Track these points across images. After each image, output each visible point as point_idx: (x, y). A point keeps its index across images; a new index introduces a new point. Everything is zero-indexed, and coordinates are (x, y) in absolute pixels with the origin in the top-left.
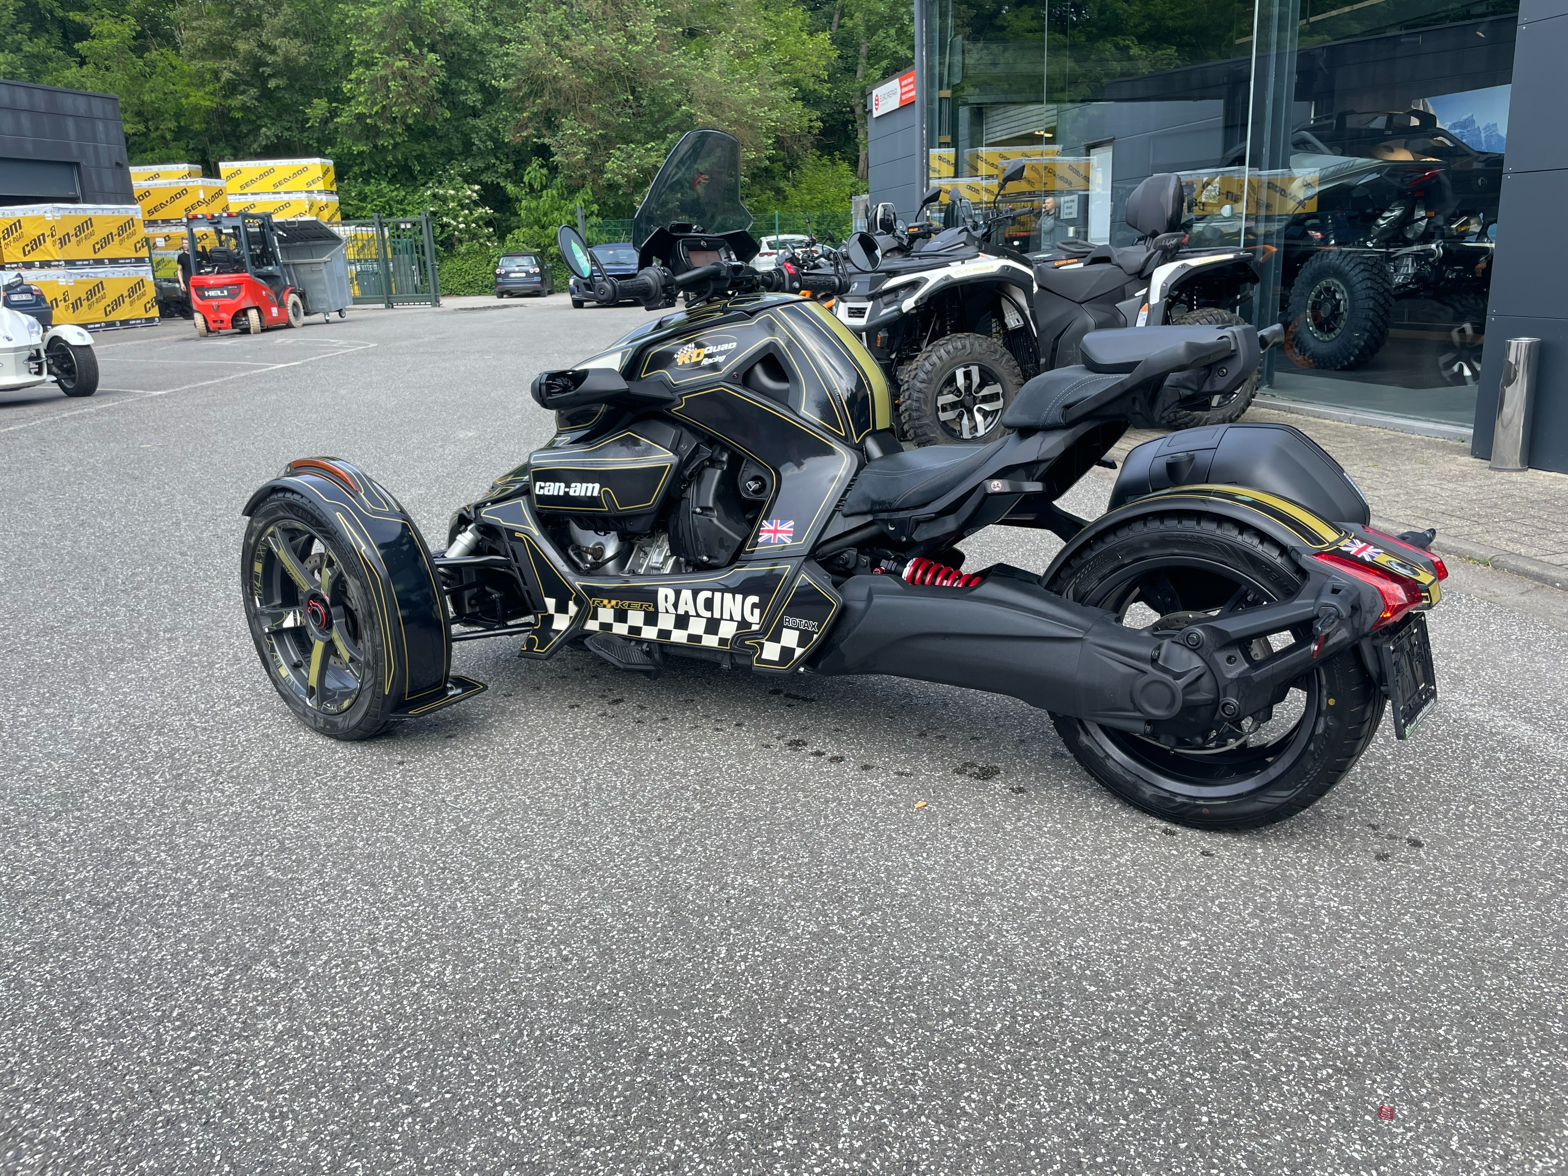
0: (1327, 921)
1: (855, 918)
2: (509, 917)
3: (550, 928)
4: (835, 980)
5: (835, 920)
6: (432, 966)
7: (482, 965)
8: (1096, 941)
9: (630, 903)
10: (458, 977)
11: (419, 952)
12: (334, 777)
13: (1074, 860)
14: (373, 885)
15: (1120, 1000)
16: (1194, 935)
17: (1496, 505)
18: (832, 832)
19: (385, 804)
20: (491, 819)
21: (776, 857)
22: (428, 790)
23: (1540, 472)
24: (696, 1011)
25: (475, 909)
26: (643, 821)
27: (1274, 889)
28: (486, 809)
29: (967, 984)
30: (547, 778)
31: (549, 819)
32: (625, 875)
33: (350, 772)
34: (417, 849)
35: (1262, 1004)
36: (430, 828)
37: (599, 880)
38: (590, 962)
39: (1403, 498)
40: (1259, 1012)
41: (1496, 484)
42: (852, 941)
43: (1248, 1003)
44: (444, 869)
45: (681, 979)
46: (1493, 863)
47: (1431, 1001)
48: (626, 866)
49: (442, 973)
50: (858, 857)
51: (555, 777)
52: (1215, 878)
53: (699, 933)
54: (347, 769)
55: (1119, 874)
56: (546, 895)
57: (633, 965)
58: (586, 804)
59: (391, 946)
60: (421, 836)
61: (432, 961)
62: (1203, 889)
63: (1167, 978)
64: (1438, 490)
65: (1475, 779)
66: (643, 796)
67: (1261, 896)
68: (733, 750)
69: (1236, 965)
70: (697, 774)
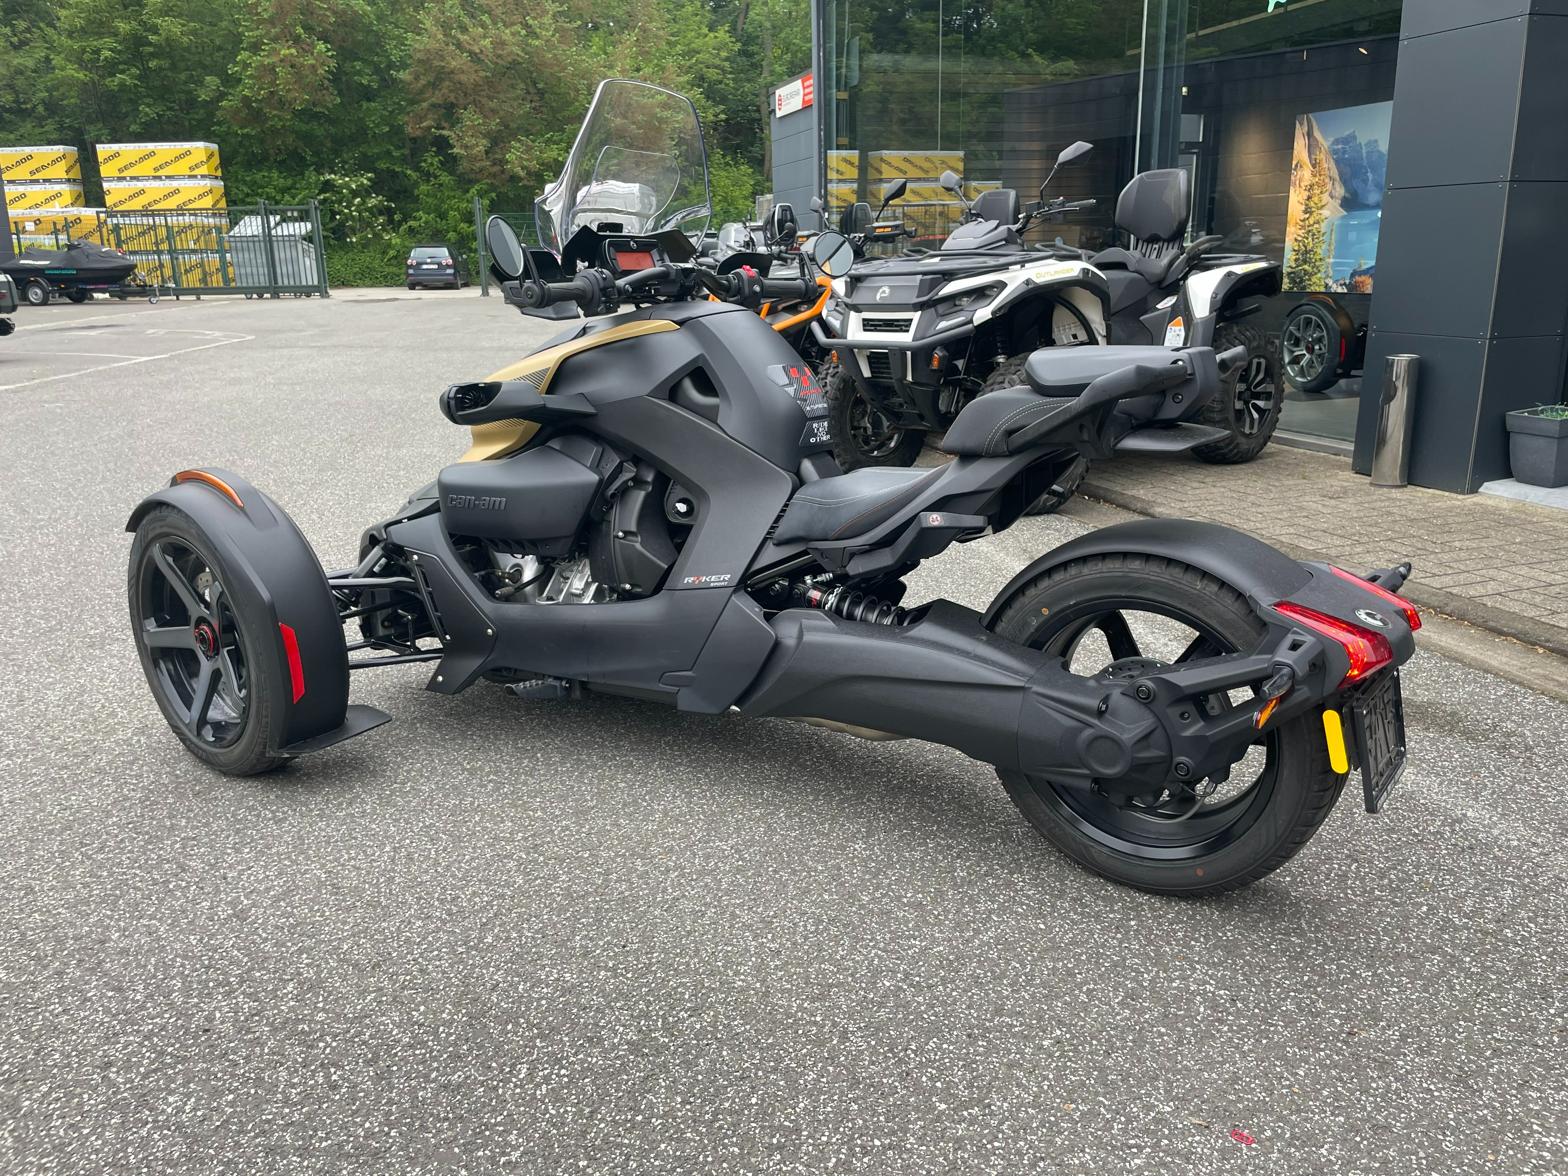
0: (1202, 1009)
1: (683, 1021)
2: (274, 1030)
3: (321, 1045)
4: (651, 1106)
5: (659, 1024)
6: (171, 1099)
7: (231, 1097)
8: (951, 1043)
9: (422, 1008)
10: (199, 1113)
11: (158, 1081)
13: (934, 940)
14: (119, 990)
15: (973, 1120)
16: (1059, 1032)
17: (1377, 523)
18: (669, 911)
19: (155, 883)
20: (277, 899)
21: (601, 943)
22: (209, 864)
23: (1419, 489)
24: (480, 1153)
25: (237, 1021)
26: (455, 899)
27: (1148, 972)
28: (271, 888)
29: (802, 1105)
30: (351, 847)
31: (344, 900)
32: (423, 971)
33: (122, 841)
34: (182, 941)
35: (1129, 1121)
36: (202, 914)
37: (390, 979)
38: (362, 1090)
39: (1286, 515)
40: (1125, 1131)
41: (1376, 501)
42: (675, 1052)
43: (1114, 1119)
44: (208, 967)
45: (469, 1111)
46: (1376, 933)
47: (1313, 1112)
48: (425, 959)
49: (179, 1110)
50: (695, 941)
51: (361, 847)
52: (1084, 957)
53: (498, 1047)
54: (120, 837)
55: (980, 955)
56: (325, 1000)
57: (413, 1091)
58: (391, 879)
59: (126, 1073)
60: (189, 924)
61: (171, 1092)
62: (1070, 974)
63: (1026, 1089)
64: (1320, 507)
65: (1357, 832)
66: (459, 869)
67: (1133, 980)
68: (569, 808)
69: (1102, 1070)
70: (525, 839)
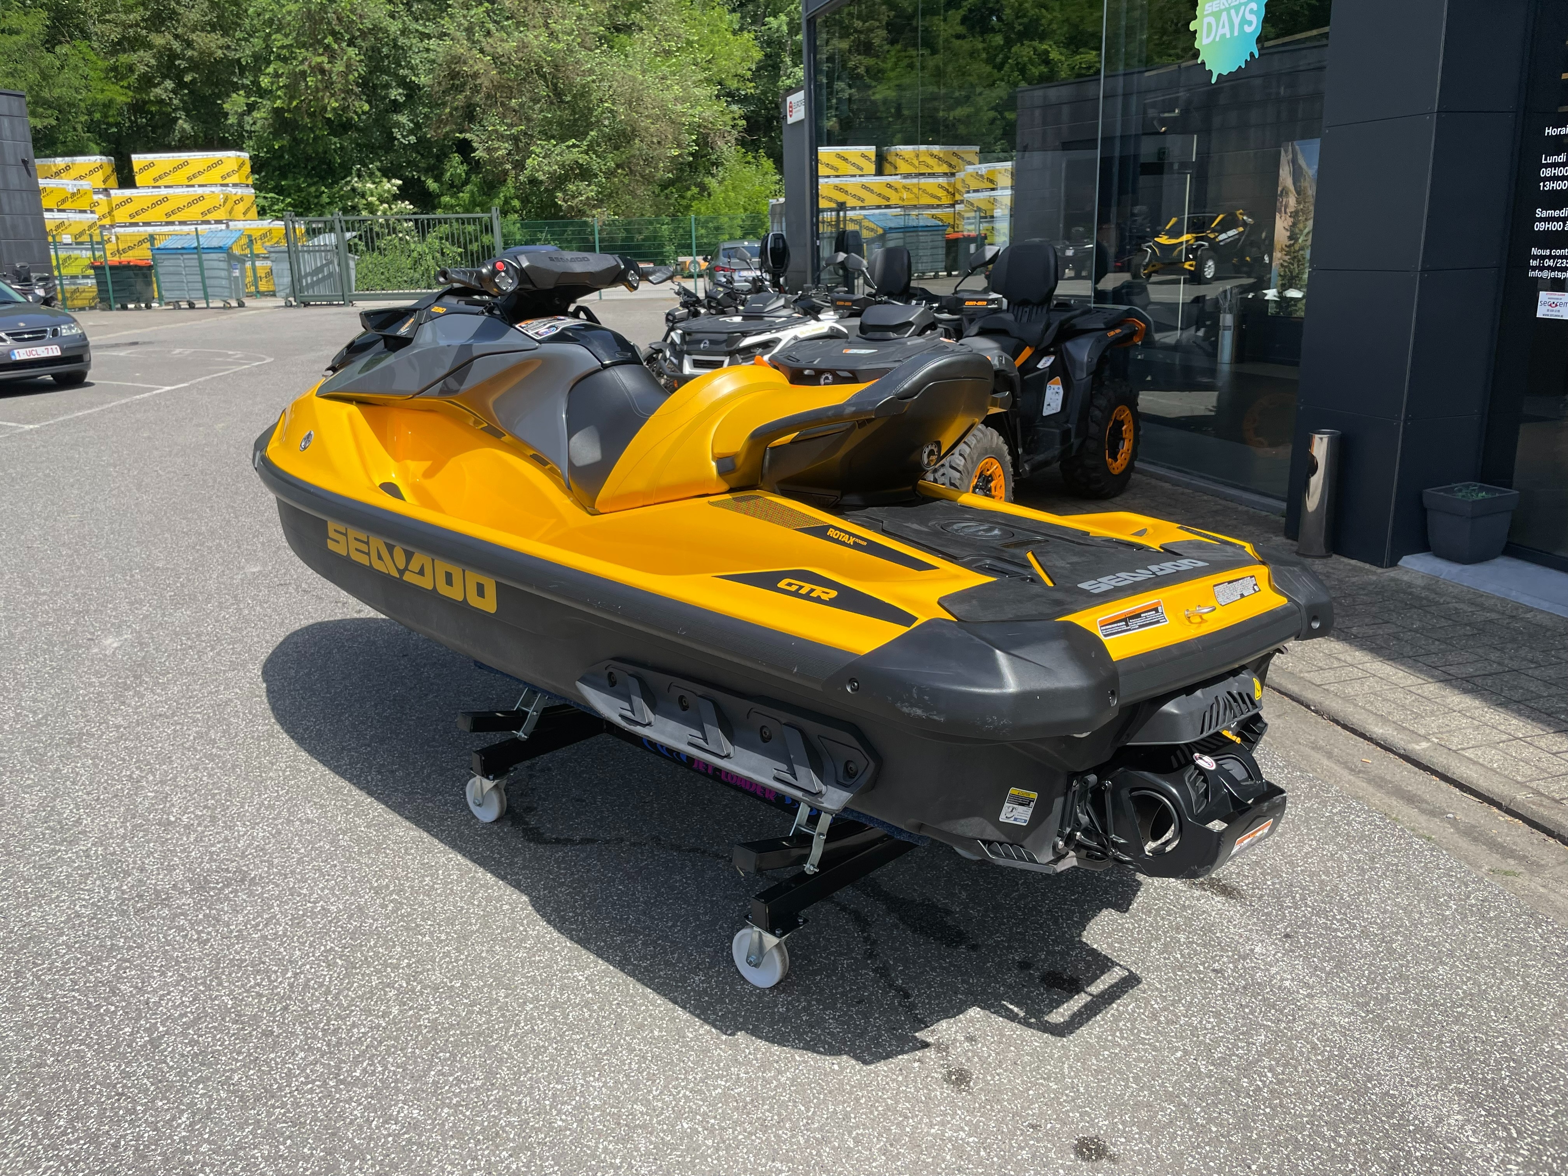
9: (289, 1142)
12: (50, 969)
18: (516, 1046)
20: (187, 1026)
21: (451, 1079)
22: (136, 987)
23: (1343, 559)
25: (137, 1149)
26: (335, 1031)
28: (184, 1015)
31: (243, 1029)
32: (296, 1104)
36: (124, 1039)
37: (268, 1112)
51: (267, 972)
58: (286, 1008)
60: (111, 1050)
70: (409, 966)
